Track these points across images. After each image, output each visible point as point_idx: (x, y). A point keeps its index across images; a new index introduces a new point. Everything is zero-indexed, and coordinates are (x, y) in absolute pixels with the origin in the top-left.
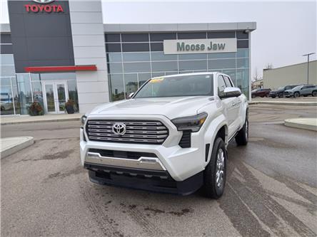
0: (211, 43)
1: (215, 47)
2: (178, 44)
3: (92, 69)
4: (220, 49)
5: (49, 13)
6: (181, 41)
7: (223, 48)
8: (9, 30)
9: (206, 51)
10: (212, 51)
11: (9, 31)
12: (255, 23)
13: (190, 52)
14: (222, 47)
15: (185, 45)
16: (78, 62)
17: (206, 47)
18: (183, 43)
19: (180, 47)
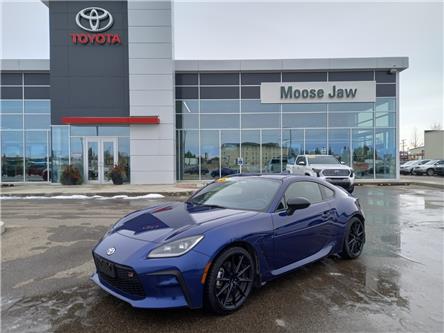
0: (334, 87)
1: (340, 94)
2: (283, 88)
3: (153, 121)
4: (348, 96)
5: (102, 44)
6: (286, 85)
7: (354, 96)
8: (47, 68)
9: (325, 99)
10: (335, 100)
11: (49, 69)
12: (407, 58)
13: (301, 100)
14: (352, 93)
15: (293, 90)
16: (134, 112)
17: (326, 94)
18: (290, 88)
19: (284, 93)
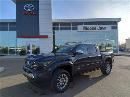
0: (99, 27)
1: (101, 28)
3: (46, 37)
6: (85, 26)
7: (105, 29)
8: (16, 21)
9: (97, 30)
10: (100, 30)
12: (120, 18)
13: (89, 30)
15: (87, 28)
16: (41, 34)
19: (85, 29)
